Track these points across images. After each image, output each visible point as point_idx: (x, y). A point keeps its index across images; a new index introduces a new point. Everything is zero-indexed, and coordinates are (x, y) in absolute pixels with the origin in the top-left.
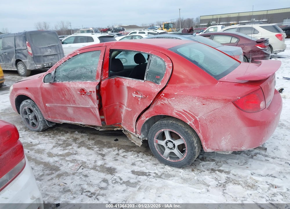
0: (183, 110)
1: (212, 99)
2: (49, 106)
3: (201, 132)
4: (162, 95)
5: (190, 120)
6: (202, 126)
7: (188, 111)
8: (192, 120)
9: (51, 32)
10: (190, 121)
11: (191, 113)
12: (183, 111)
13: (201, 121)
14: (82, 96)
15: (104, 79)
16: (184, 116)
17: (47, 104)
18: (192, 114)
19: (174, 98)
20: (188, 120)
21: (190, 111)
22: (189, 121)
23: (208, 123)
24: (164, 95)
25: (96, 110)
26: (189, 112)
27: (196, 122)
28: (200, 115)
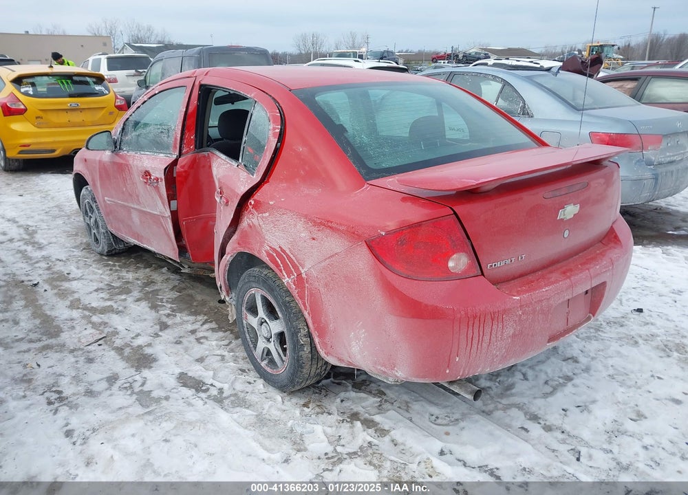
0: (280, 247)
1: (329, 226)
2: (109, 202)
3: (308, 308)
4: (251, 203)
5: (289, 273)
6: (311, 295)
7: (288, 252)
8: (293, 275)
9: (255, 50)
10: (289, 277)
11: (291, 256)
12: (279, 250)
13: (310, 282)
14: (147, 188)
15: (187, 152)
16: (280, 262)
17: (106, 198)
18: (294, 259)
19: (267, 214)
20: (285, 274)
21: (290, 251)
22: (286, 276)
23: (322, 290)
24: (253, 203)
25: (168, 223)
26: (290, 254)
27: (300, 281)
28: (308, 265)
